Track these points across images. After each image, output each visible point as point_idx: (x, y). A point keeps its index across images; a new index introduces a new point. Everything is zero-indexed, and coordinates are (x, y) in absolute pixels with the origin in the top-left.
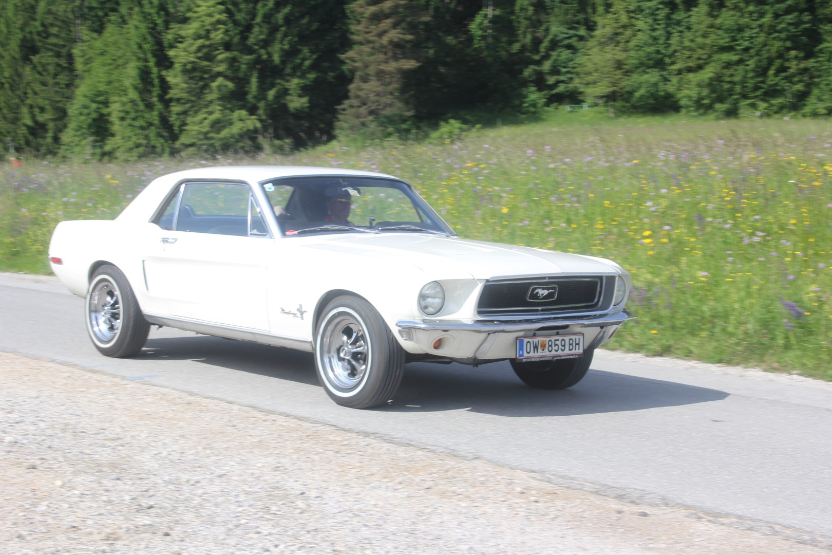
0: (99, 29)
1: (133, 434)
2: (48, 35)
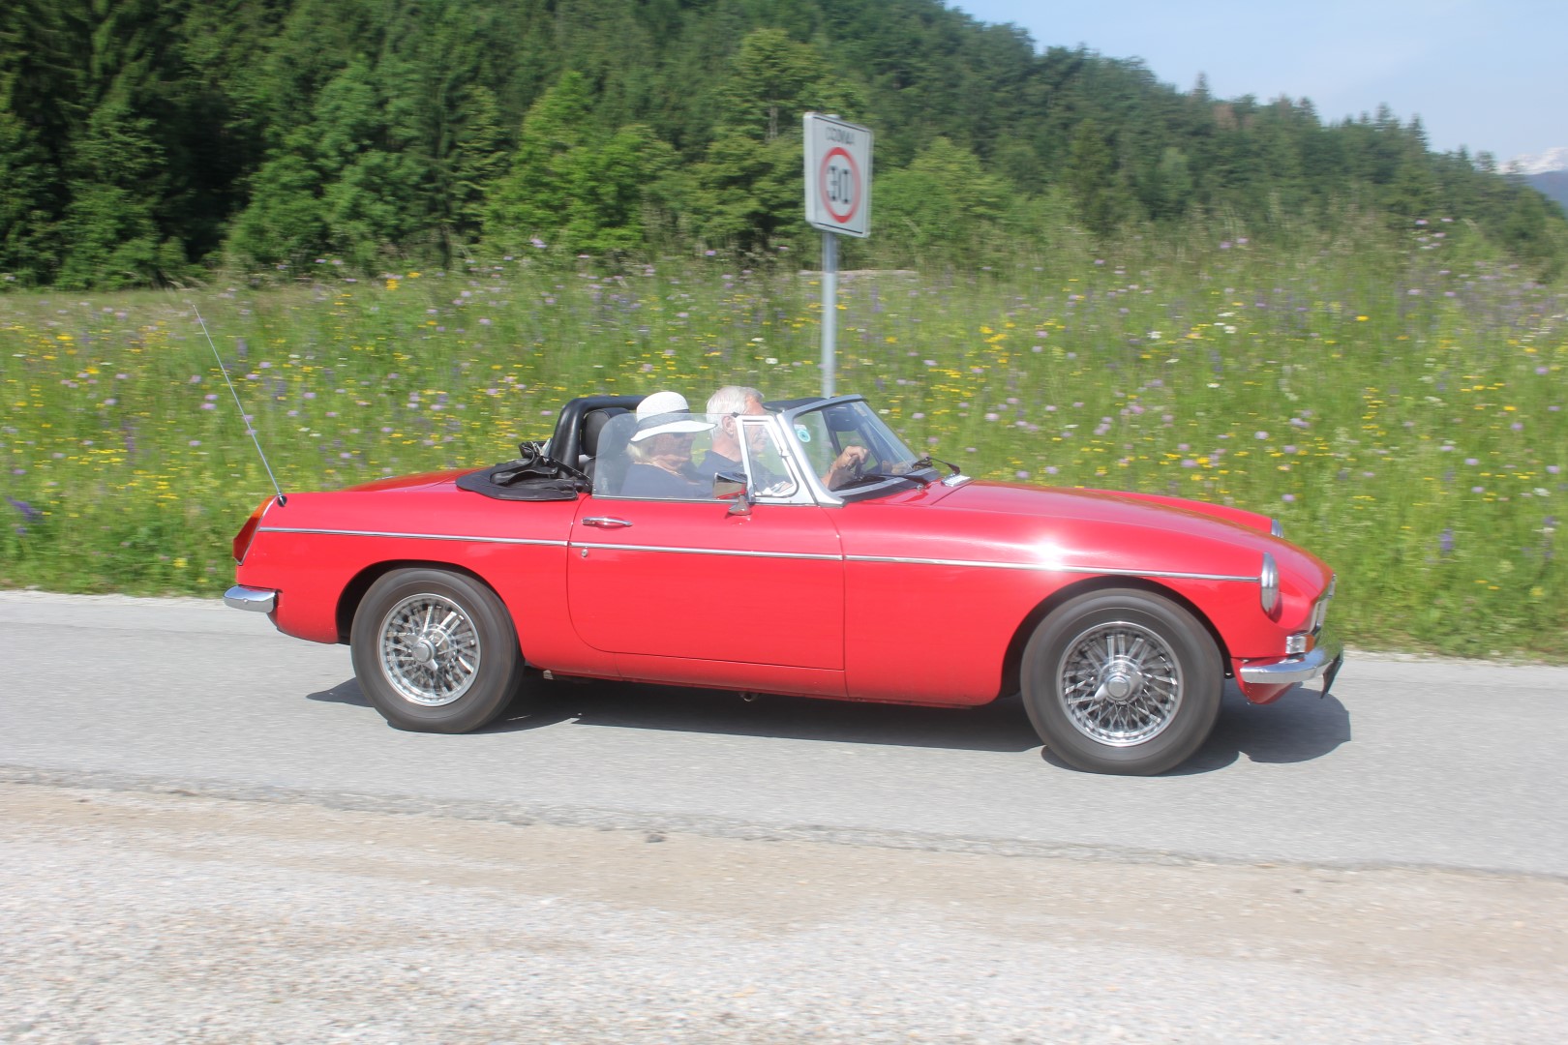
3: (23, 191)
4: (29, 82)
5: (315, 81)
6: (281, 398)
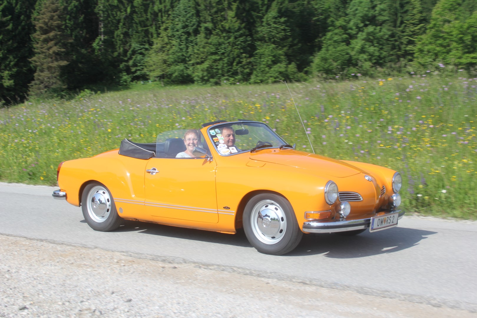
3: (239, 47)
4: (241, 7)
6: (338, 129)
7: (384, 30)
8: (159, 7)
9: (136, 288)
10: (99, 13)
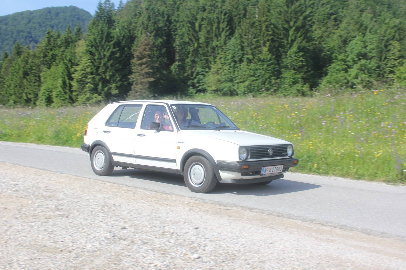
0: (49, 67)
1: (57, 188)
2: (32, 70)
3: (270, 72)
4: (273, 44)
5: (347, 41)
6: (343, 123)
7: (373, 63)
8: (216, 44)
9: (201, 221)
10: (176, 47)
